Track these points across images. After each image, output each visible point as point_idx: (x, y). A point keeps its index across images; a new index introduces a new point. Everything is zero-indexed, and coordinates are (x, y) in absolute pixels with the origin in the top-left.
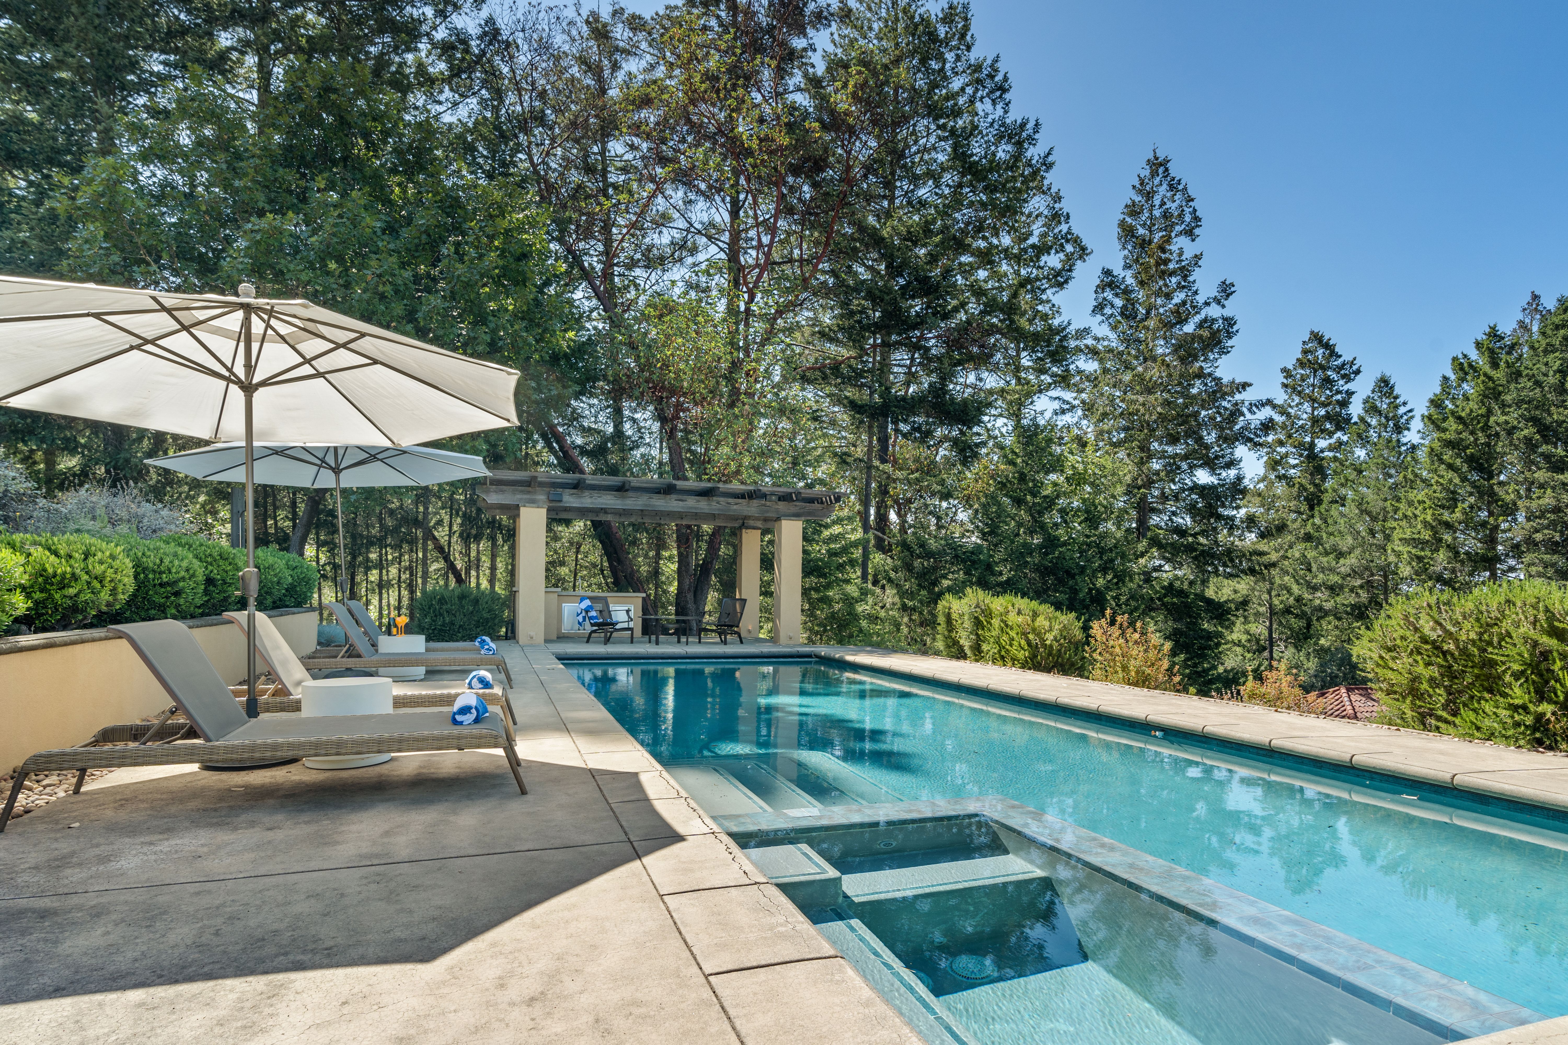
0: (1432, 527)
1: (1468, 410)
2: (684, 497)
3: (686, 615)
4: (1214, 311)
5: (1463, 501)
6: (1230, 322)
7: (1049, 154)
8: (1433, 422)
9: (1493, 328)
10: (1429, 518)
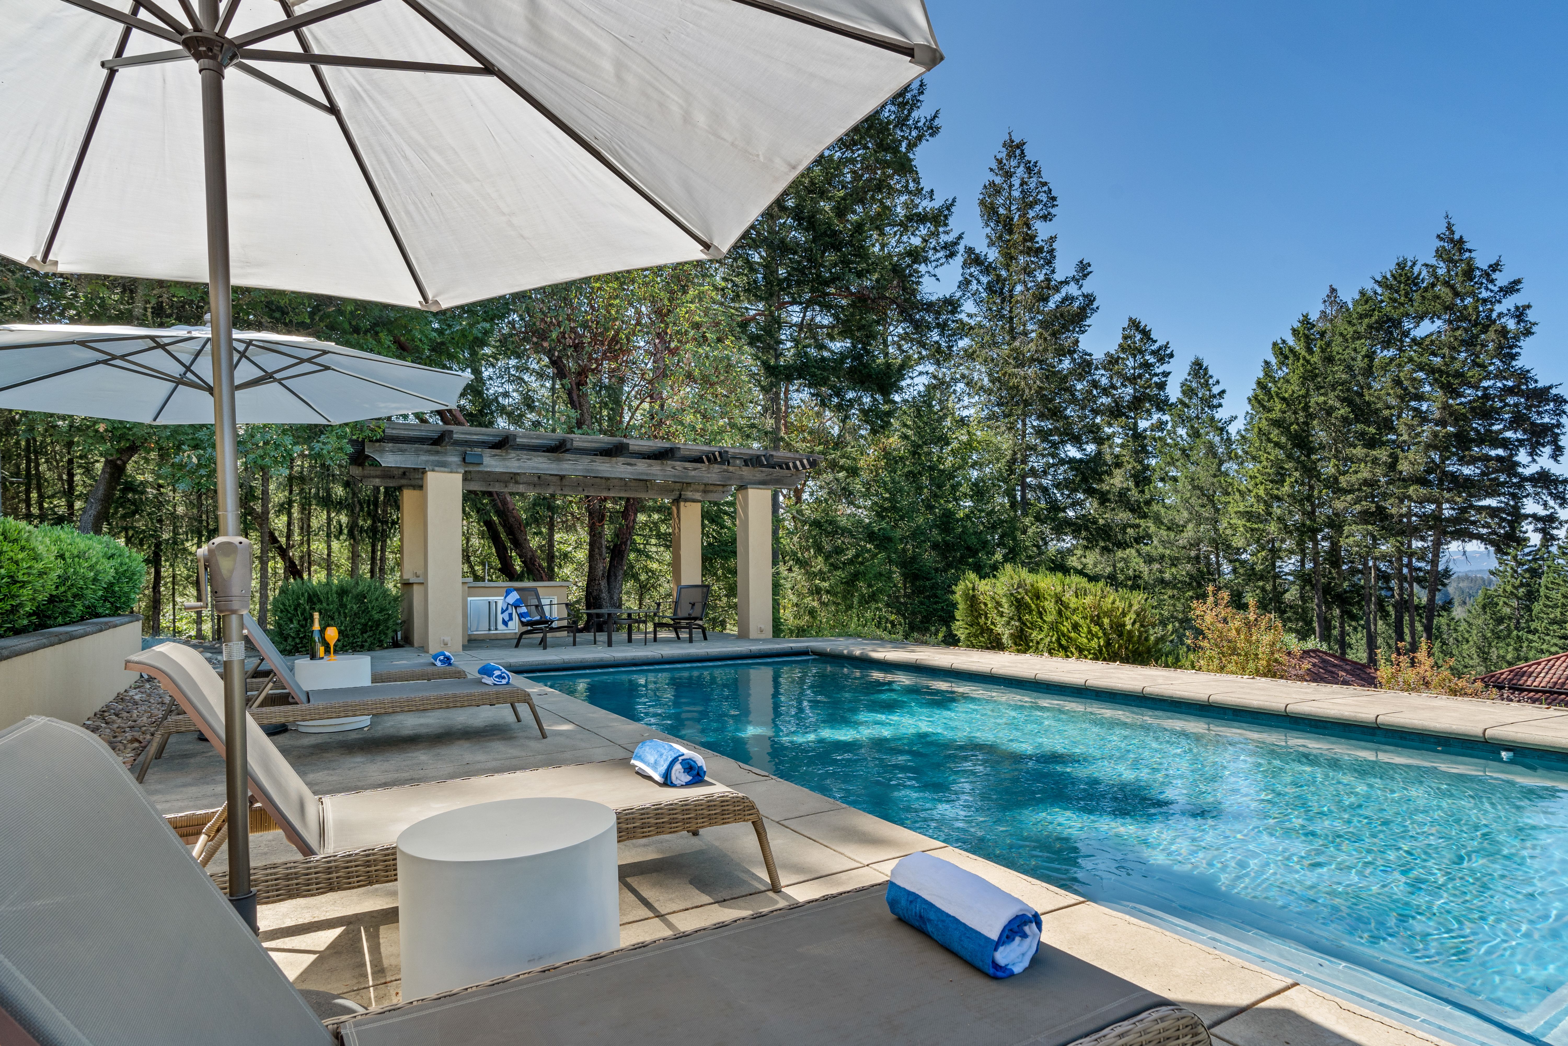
0: (1265, 502)
1: (1290, 392)
2: (633, 461)
3: (600, 607)
4: (1072, 289)
5: (1290, 475)
6: (1090, 299)
7: (935, 117)
8: (1259, 402)
9: (1306, 316)
10: (1261, 492)
